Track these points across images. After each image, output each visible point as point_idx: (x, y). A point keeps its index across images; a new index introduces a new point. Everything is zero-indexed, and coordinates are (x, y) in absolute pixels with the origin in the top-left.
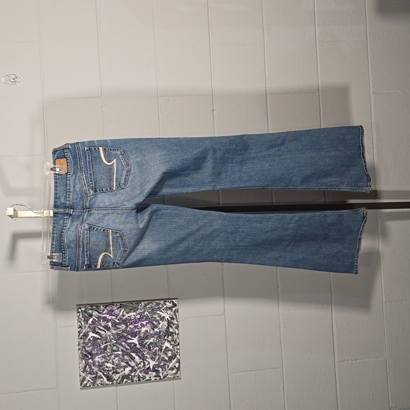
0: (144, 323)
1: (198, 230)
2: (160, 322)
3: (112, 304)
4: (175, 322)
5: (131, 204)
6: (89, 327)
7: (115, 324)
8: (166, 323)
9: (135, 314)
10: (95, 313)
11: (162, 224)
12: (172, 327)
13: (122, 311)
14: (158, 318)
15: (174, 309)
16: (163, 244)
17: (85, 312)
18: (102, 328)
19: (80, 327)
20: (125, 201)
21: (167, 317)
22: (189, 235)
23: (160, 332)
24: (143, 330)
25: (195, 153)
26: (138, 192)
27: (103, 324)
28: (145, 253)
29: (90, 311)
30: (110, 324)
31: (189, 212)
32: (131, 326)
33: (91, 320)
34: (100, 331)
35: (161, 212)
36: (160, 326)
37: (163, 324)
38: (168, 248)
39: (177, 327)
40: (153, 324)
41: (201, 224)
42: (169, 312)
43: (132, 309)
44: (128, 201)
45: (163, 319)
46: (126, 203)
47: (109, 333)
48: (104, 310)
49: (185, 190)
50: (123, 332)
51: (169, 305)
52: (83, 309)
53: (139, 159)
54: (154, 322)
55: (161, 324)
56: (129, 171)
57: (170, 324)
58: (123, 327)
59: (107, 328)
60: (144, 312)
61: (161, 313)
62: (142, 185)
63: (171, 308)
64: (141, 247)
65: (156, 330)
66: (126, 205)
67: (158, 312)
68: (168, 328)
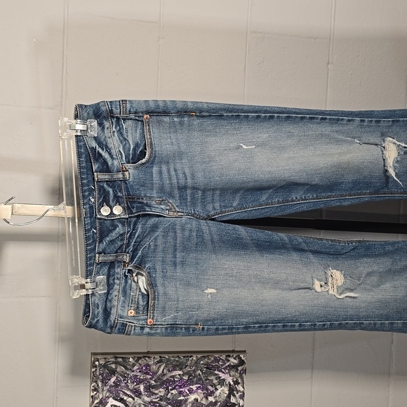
0: (194, 387)
2: (218, 387)
3: (147, 354)
4: (240, 388)
6: (108, 391)
7: (149, 388)
8: (226, 390)
9: (181, 372)
10: (120, 369)
12: (234, 396)
13: (162, 368)
14: (215, 381)
15: (240, 368)
17: (105, 366)
18: (128, 393)
19: (95, 390)
21: (230, 380)
23: (216, 403)
24: (192, 397)
27: (131, 386)
29: (113, 366)
30: (142, 388)
32: (173, 392)
33: (113, 379)
34: (125, 398)
36: (217, 393)
37: (222, 392)
39: (242, 397)
40: (207, 389)
42: (232, 373)
43: (178, 366)
45: (222, 382)
47: (140, 401)
48: (134, 365)
50: (161, 400)
51: (233, 361)
52: (102, 362)
54: (210, 387)
55: (219, 391)
57: (232, 391)
58: (161, 392)
59: (138, 393)
60: (194, 371)
61: (221, 375)
63: (235, 367)
65: (211, 399)
67: (216, 372)
68: (229, 397)
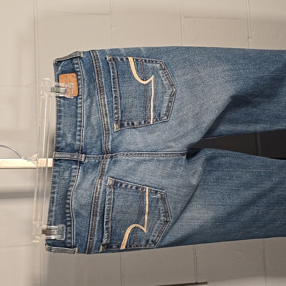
1: (272, 190)
5: (180, 146)
11: (218, 179)
16: (221, 211)
20: (170, 141)
22: (260, 196)
25: (272, 69)
26: (191, 126)
28: (195, 225)
31: (258, 161)
35: (217, 161)
38: (229, 217)
41: (275, 179)
44: (174, 140)
46: (173, 144)
49: (252, 128)
53: (189, 77)
56: (173, 95)
62: (197, 116)
64: (187, 215)
66: (171, 147)
